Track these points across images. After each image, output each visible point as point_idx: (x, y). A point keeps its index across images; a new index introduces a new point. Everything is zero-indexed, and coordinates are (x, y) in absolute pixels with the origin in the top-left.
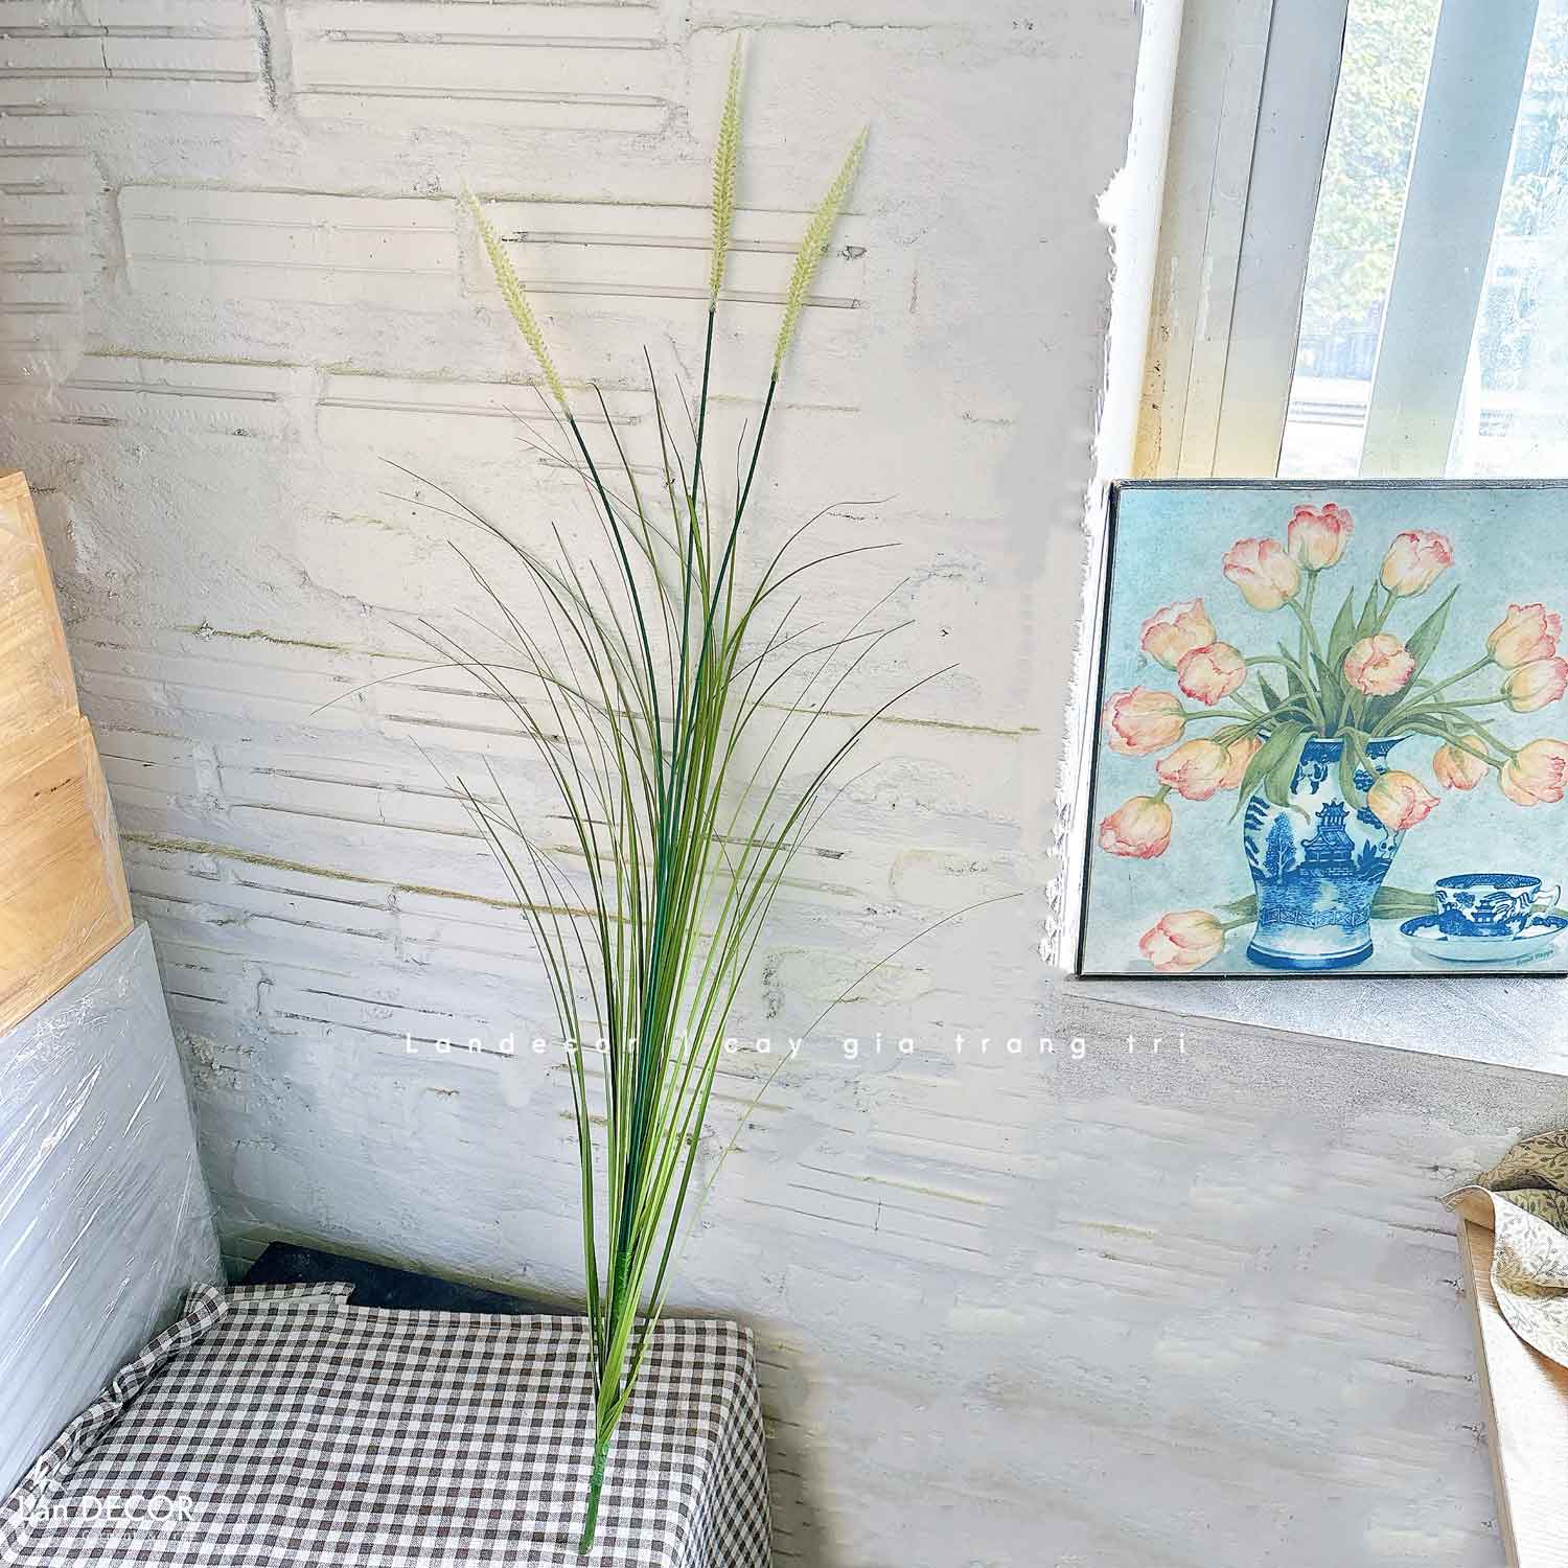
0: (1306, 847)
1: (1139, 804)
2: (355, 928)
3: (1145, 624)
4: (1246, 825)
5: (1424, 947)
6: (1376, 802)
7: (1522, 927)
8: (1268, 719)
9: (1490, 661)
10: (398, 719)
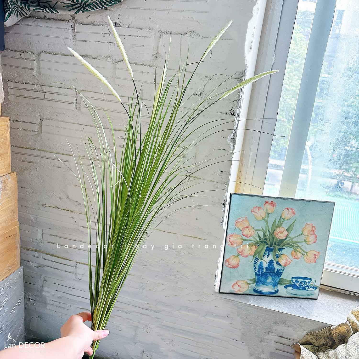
0: (266, 269)
2: (67, 270)
3: (236, 221)
4: (254, 263)
5: (289, 291)
6: (280, 260)
7: (308, 288)
8: (259, 242)
9: (303, 234)
10: (83, 227)
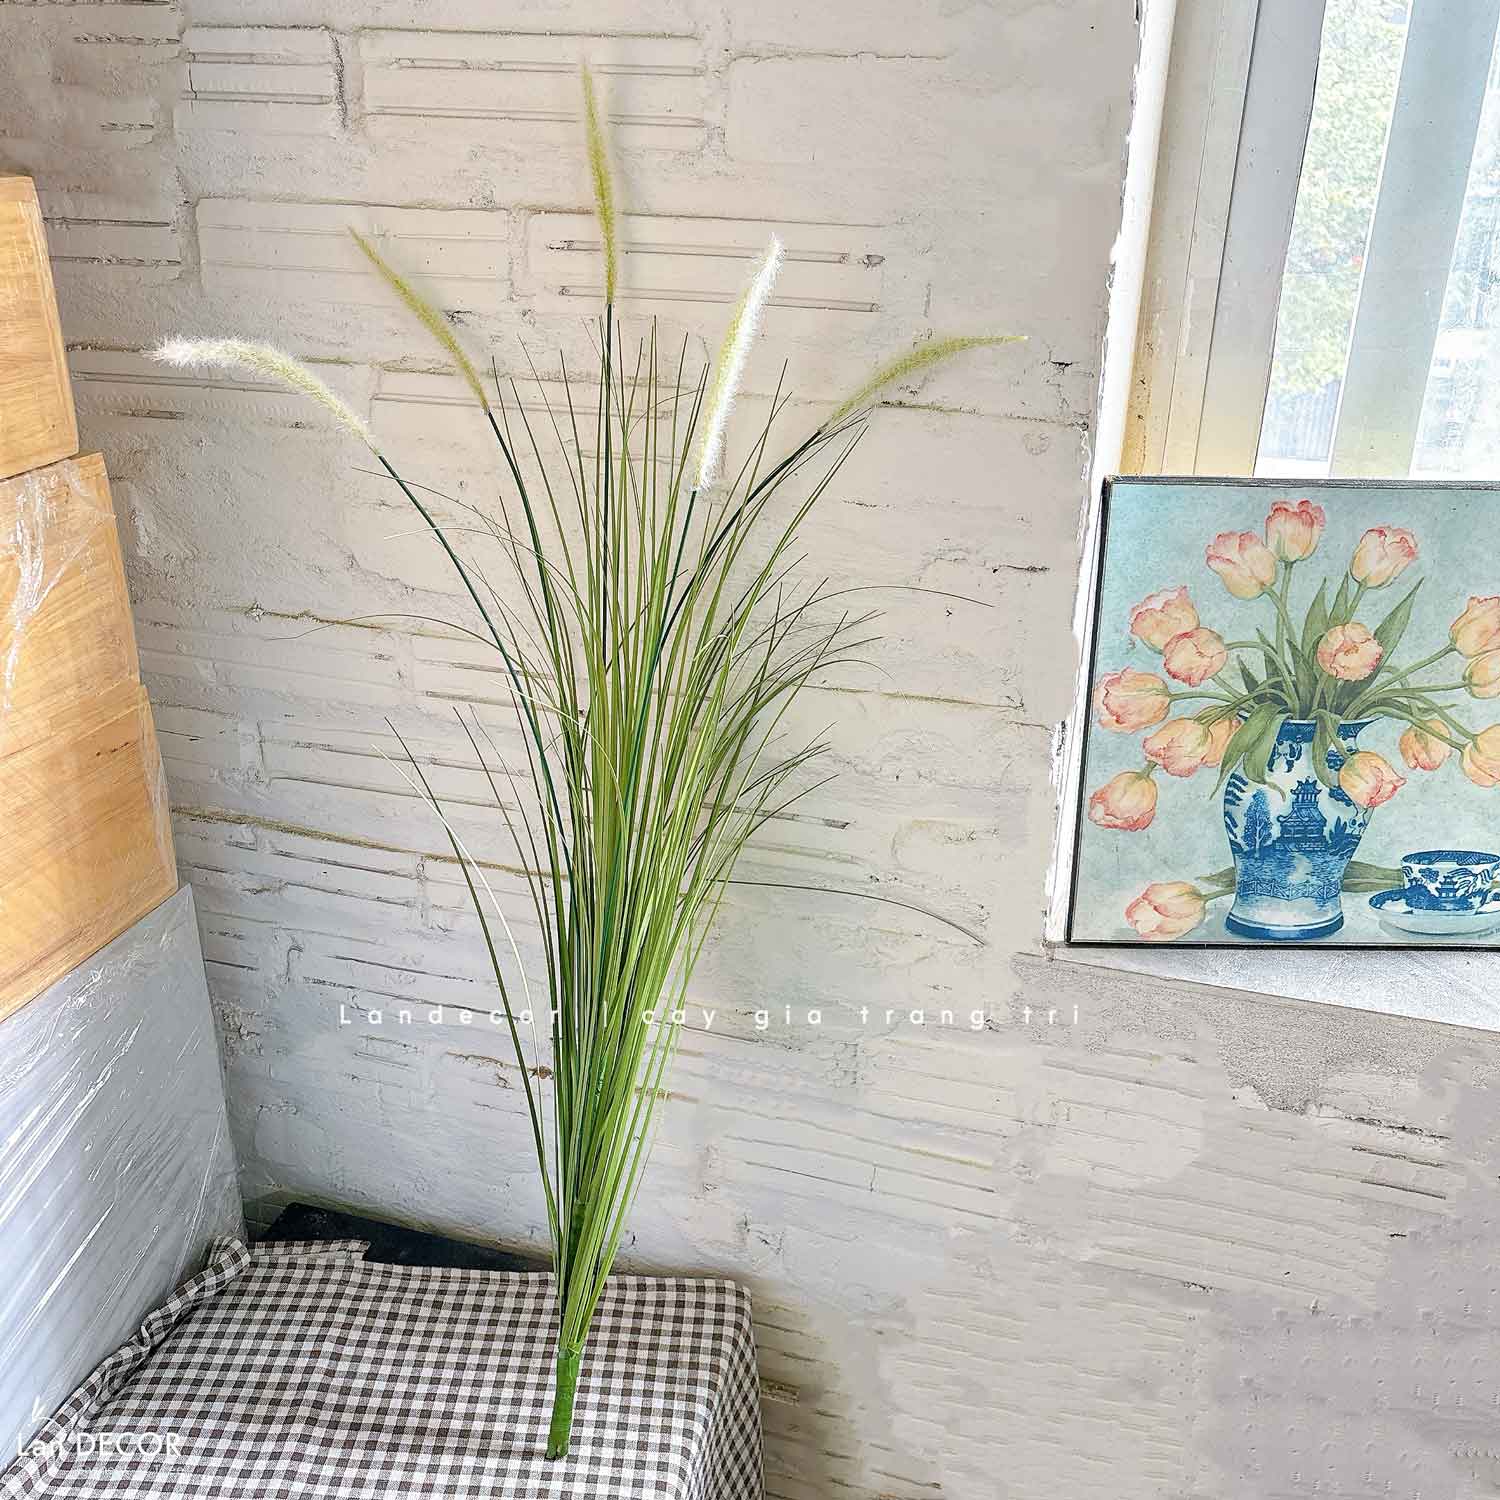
0: (1282, 823)
1: (1125, 780)
2: (383, 896)
3: (1133, 609)
4: (1226, 801)
5: (1391, 920)
6: (1346, 781)
7: (1483, 903)
8: (1246, 700)
9: (1452, 650)
10: (434, 695)
